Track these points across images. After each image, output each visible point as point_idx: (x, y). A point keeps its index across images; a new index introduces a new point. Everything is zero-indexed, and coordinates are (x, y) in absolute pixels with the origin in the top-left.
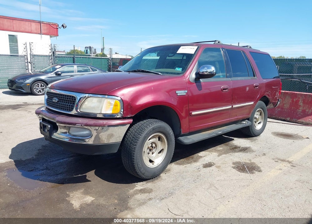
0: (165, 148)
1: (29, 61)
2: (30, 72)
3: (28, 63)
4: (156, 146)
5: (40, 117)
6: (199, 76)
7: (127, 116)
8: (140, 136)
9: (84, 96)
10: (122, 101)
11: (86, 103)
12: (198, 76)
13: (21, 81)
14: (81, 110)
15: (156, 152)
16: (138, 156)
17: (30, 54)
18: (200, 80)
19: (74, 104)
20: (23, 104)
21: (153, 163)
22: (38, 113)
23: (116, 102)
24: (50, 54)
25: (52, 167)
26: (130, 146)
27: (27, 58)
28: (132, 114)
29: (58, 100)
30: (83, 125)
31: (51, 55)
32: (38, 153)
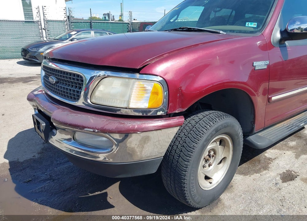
0: (229, 156)
1: (43, 27)
2: (45, 39)
3: (42, 30)
4: (215, 153)
5: (33, 106)
6: (287, 35)
7: (175, 112)
8: (195, 145)
9: (98, 75)
10: (167, 84)
11: (101, 88)
12: (285, 36)
13: (35, 50)
14: (94, 101)
15: (214, 162)
16: (192, 178)
17: (44, 19)
18: (284, 43)
19: (80, 88)
20: (36, 76)
21: (209, 180)
22: (30, 99)
23: (155, 87)
24: (65, 19)
25: (58, 175)
26: (178, 162)
27: (41, 24)
28: (183, 107)
29: (57, 80)
30: (96, 131)
31: (67, 20)
32: (43, 149)
